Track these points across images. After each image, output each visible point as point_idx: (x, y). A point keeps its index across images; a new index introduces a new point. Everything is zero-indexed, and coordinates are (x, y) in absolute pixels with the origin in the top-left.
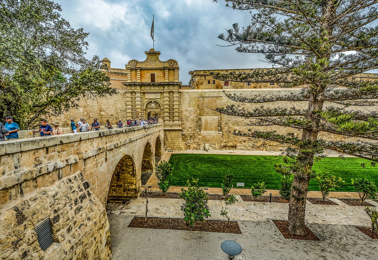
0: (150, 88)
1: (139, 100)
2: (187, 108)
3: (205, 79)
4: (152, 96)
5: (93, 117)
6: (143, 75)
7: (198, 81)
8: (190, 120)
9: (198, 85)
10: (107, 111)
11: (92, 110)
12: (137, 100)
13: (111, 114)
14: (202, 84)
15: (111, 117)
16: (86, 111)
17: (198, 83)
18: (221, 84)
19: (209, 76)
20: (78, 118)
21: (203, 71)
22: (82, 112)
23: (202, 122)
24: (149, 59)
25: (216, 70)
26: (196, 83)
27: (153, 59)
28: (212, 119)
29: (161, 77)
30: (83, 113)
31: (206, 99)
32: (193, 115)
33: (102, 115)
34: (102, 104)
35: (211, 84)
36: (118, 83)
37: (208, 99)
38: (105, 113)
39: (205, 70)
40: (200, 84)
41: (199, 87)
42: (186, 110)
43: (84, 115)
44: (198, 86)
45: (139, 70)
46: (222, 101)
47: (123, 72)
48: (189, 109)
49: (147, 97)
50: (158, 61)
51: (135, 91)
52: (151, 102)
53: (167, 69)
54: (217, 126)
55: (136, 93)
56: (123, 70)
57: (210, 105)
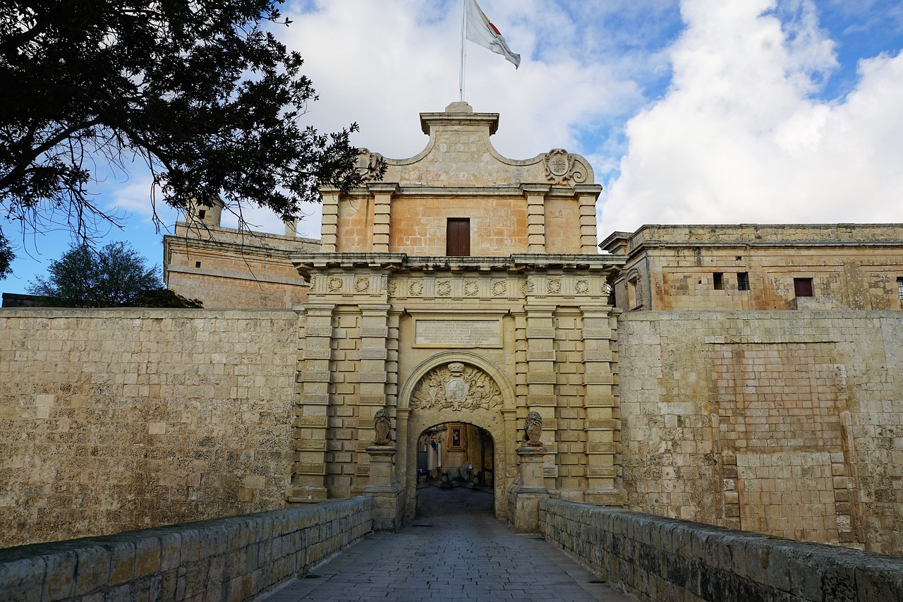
0: (444, 289)
1: (378, 356)
2: (649, 408)
3: (699, 263)
4: (454, 335)
5: (100, 446)
6: (403, 225)
7: (664, 277)
8: (672, 474)
9: (666, 292)
10: (184, 415)
11: (100, 406)
12: (368, 355)
13: (202, 434)
14: (683, 288)
15: (204, 449)
16: (71, 413)
17: (665, 282)
18: (781, 293)
19: (715, 253)
20: (17, 449)
21: (685, 227)
22: (47, 417)
23: (740, 485)
24: (443, 148)
25: (747, 226)
26: (653, 286)
27: (460, 147)
28: (798, 470)
29: (501, 233)
30: (52, 424)
31: (753, 354)
32: (689, 447)
33: (151, 440)
34: (163, 377)
35: (730, 292)
36: (243, 295)
37: (761, 355)
38: (171, 429)
39: (695, 226)
40: (672, 291)
41: (674, 304)
42: (645, 415)
43: (50, 438)
44: (666, 298)
45: (387, 198)
46: (842, 367)
47: (272, 244)
48: (664, 408)
49: (421, 341)
50: (486, 157)
51: (356, 300)
52: (444, 366)
53: (539, 193)
54: (831, 509)
55: (361, 311)
56: (274, 237)
57: (776, 390)
